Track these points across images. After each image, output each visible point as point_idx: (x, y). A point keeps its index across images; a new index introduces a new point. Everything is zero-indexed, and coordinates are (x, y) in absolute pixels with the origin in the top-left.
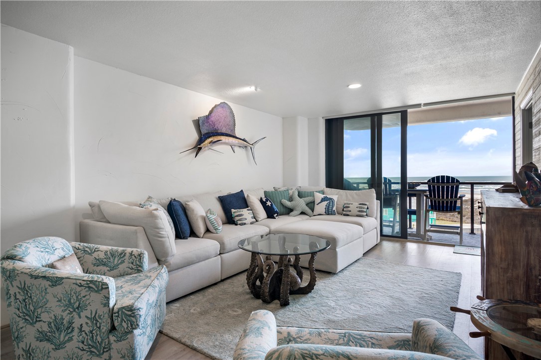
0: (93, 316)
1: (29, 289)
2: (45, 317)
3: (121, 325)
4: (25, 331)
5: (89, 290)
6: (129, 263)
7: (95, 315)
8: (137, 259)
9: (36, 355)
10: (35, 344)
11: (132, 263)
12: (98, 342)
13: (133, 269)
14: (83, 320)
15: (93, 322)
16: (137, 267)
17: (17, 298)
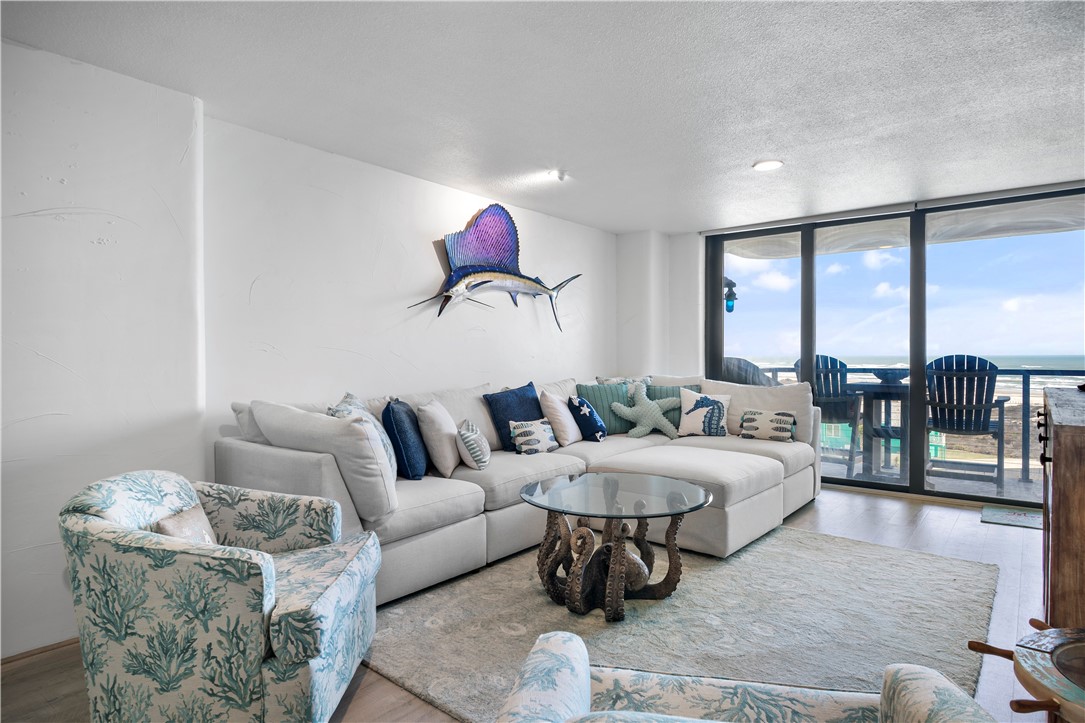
0: (231, 629)
1: (114, 572)
2: (141, 626)
3: (285, 648)
4: (105, 653)
5: (225, 577)
6: (306, 525)
7: (236, 628)
8: (321, 518)
9: (126, 699)
10: (124, 678)
11: (311, 526)
12: (241, 680)
13: (311, 537)
14: (214, 637)
15: (231, 641)
16: (320, 534)
17: (92, 587)
